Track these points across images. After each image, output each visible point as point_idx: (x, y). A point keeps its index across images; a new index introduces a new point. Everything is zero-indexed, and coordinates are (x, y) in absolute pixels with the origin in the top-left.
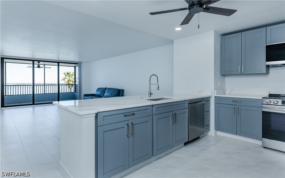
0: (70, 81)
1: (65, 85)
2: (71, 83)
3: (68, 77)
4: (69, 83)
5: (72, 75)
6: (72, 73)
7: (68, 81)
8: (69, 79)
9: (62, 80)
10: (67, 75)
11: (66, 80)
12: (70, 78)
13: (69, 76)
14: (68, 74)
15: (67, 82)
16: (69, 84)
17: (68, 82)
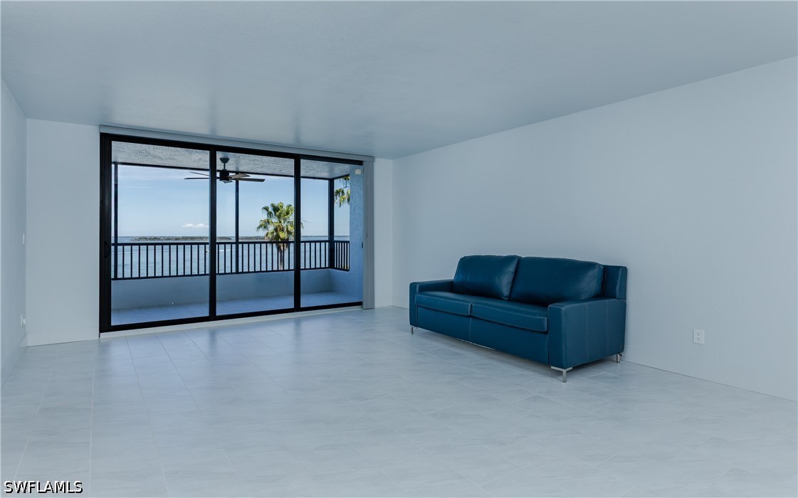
0: (282, 230)
1: (266, 243)
2: (283, 235)
3: (275, 220)
4: (278, 236)
5: (288, 213)
6: (285, 208)
7: (276, 230)
8: (278, 224)
9: (259, 228)
10: (273, 213)
11: (271, 228)
12: (282, 221)
13: (279, 217)
14: (276, 209)
15: (272, 233)
16: (277, 241)
17: (275, 234)
